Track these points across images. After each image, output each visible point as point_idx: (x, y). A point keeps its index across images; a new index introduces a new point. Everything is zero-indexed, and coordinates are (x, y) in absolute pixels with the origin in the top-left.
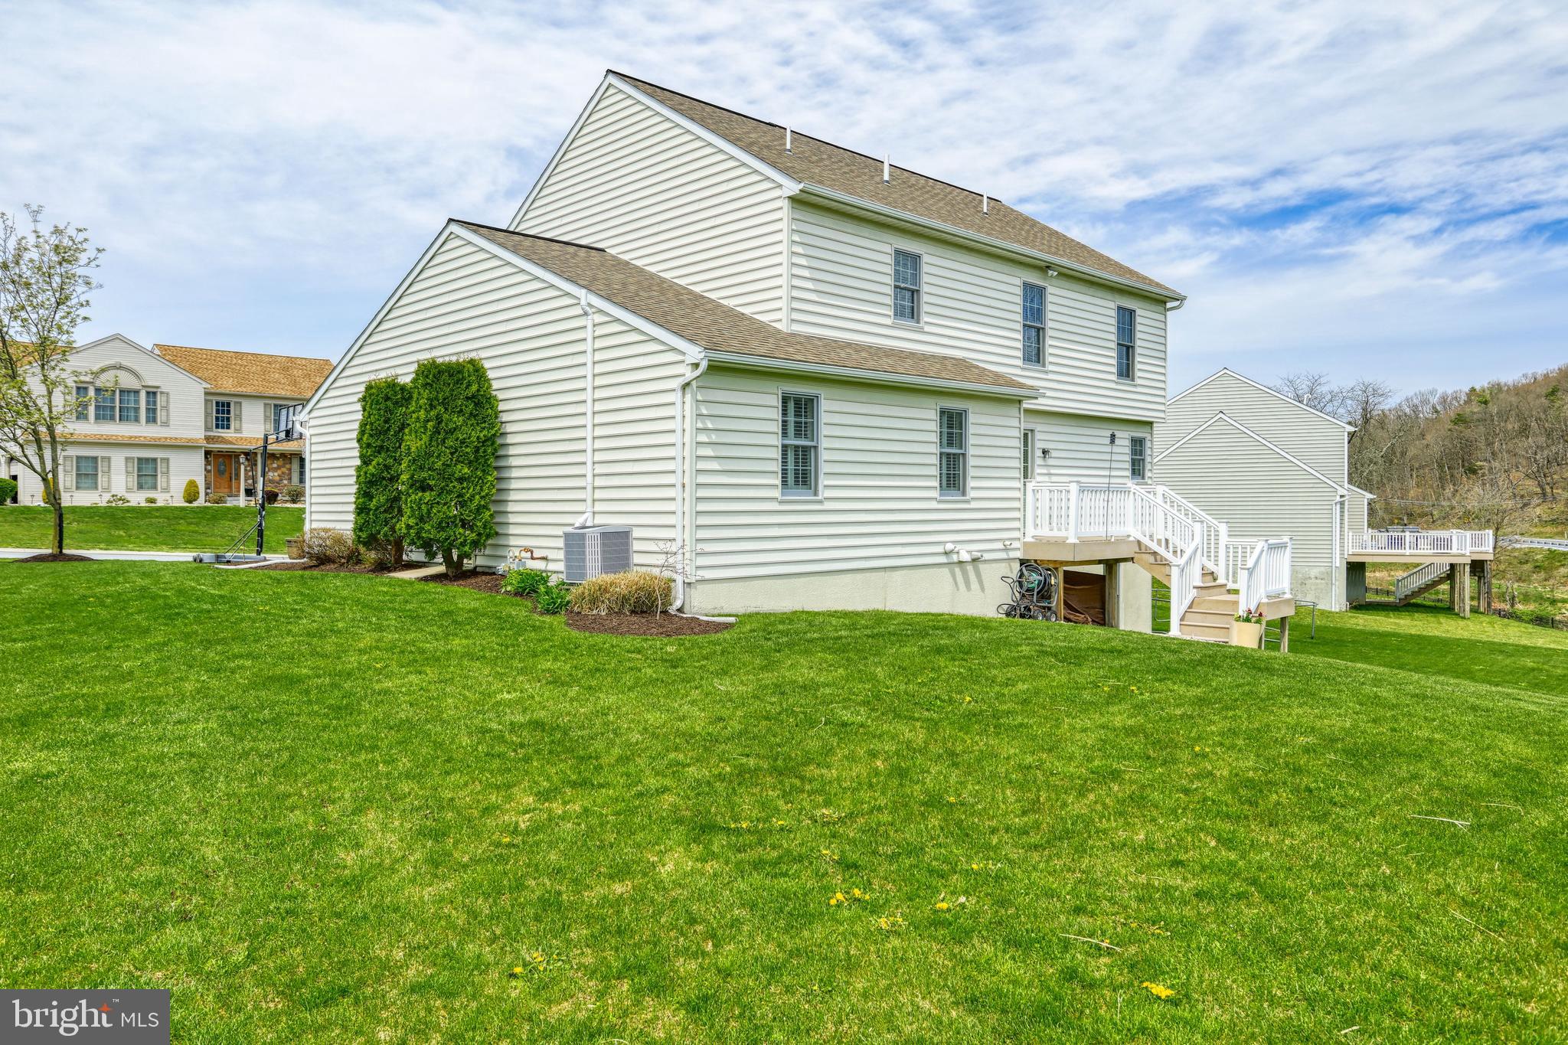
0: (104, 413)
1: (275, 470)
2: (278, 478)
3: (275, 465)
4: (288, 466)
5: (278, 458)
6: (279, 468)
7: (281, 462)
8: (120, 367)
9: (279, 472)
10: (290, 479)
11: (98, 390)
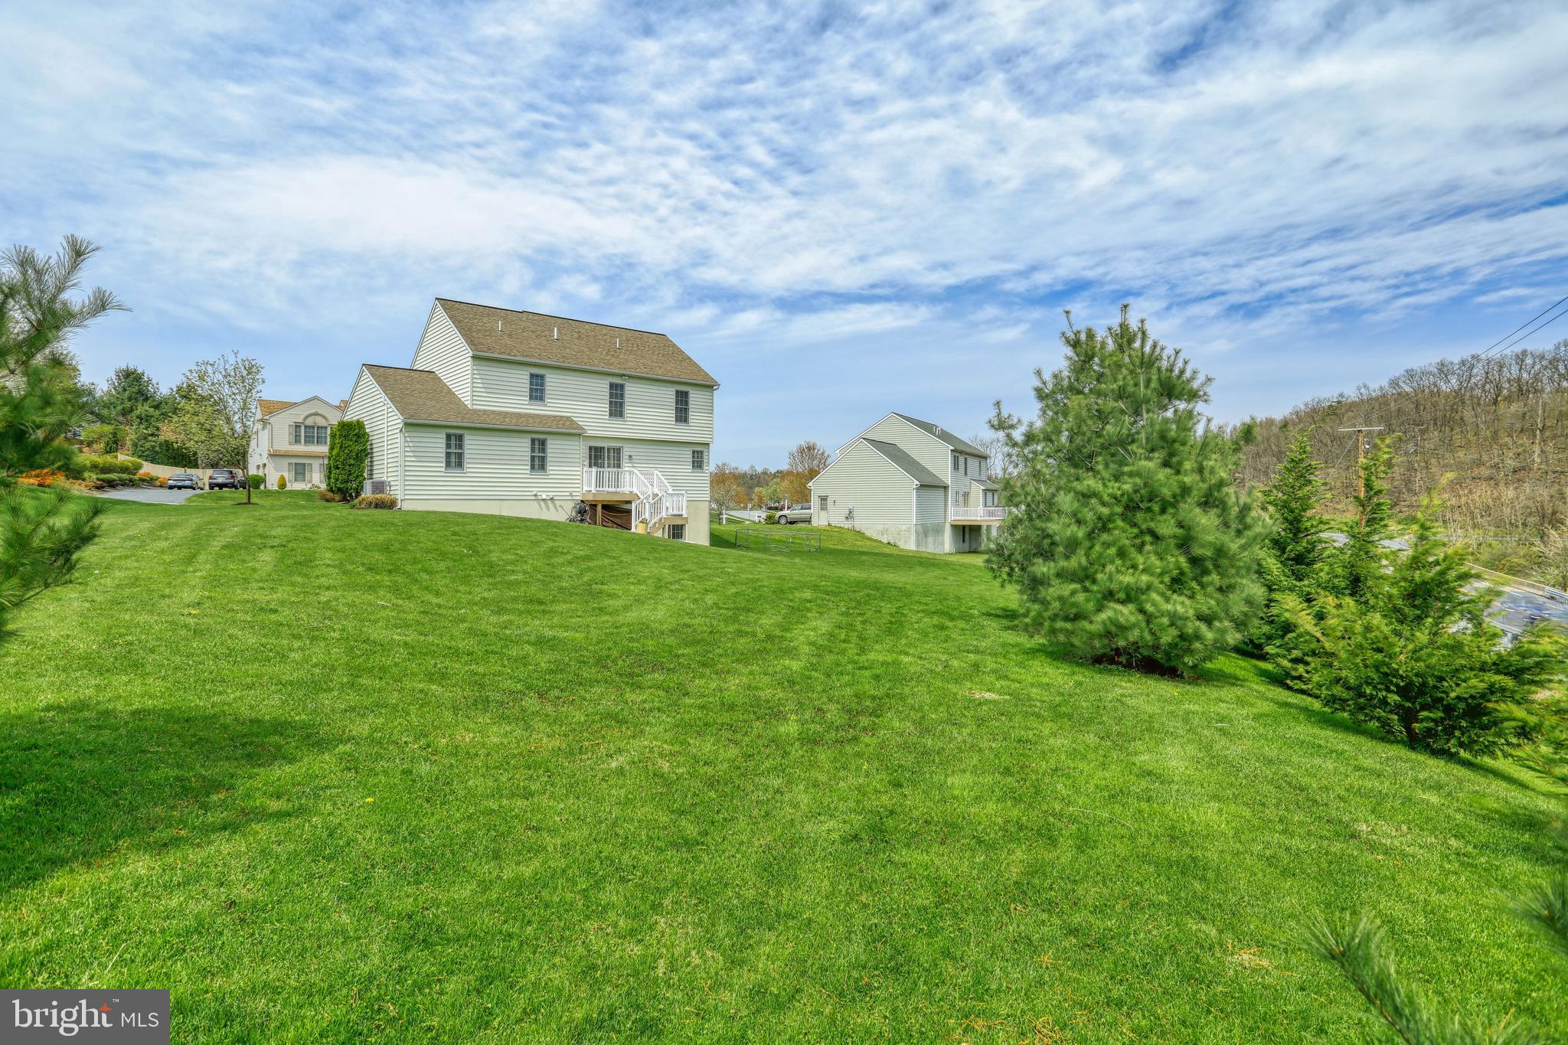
0: (309, 440)
8: (317, 414)
11: (306, 427)
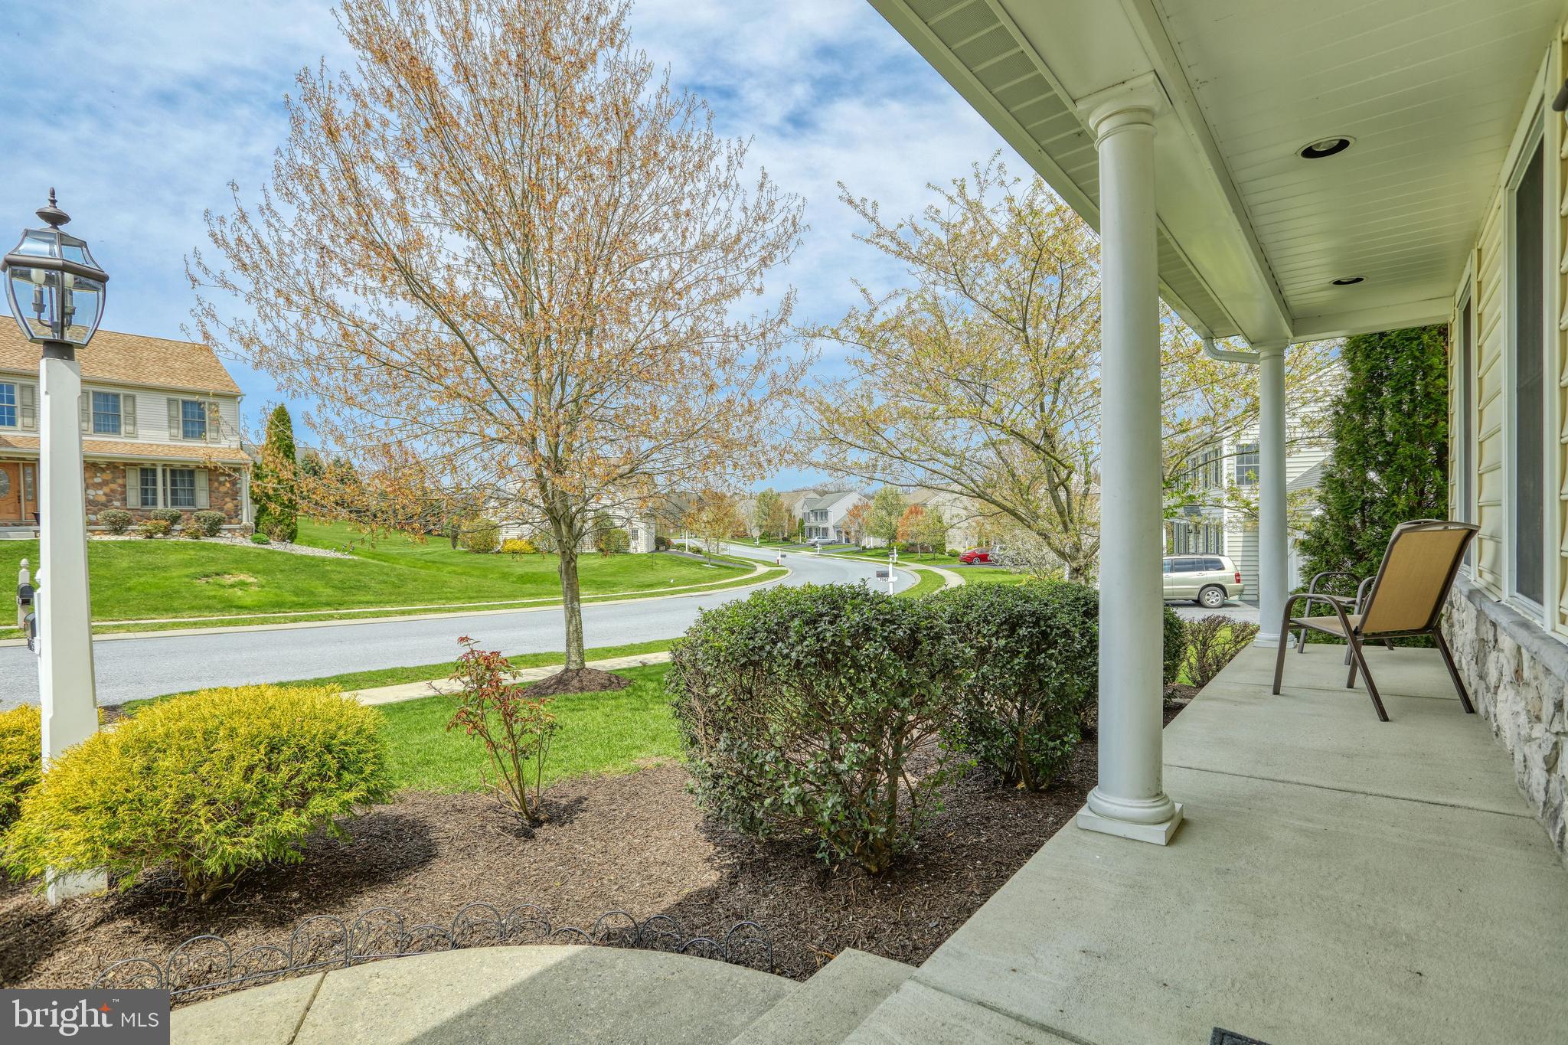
1: (100, 486)
2: (103, 499)
3: (98, 480)
4: (120, 481)
5: (103, 470)
6: (105, 483)
7: (108, 475)
9: (106, 489)
10: (125, 499)
